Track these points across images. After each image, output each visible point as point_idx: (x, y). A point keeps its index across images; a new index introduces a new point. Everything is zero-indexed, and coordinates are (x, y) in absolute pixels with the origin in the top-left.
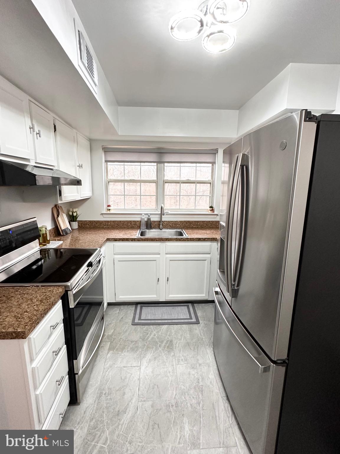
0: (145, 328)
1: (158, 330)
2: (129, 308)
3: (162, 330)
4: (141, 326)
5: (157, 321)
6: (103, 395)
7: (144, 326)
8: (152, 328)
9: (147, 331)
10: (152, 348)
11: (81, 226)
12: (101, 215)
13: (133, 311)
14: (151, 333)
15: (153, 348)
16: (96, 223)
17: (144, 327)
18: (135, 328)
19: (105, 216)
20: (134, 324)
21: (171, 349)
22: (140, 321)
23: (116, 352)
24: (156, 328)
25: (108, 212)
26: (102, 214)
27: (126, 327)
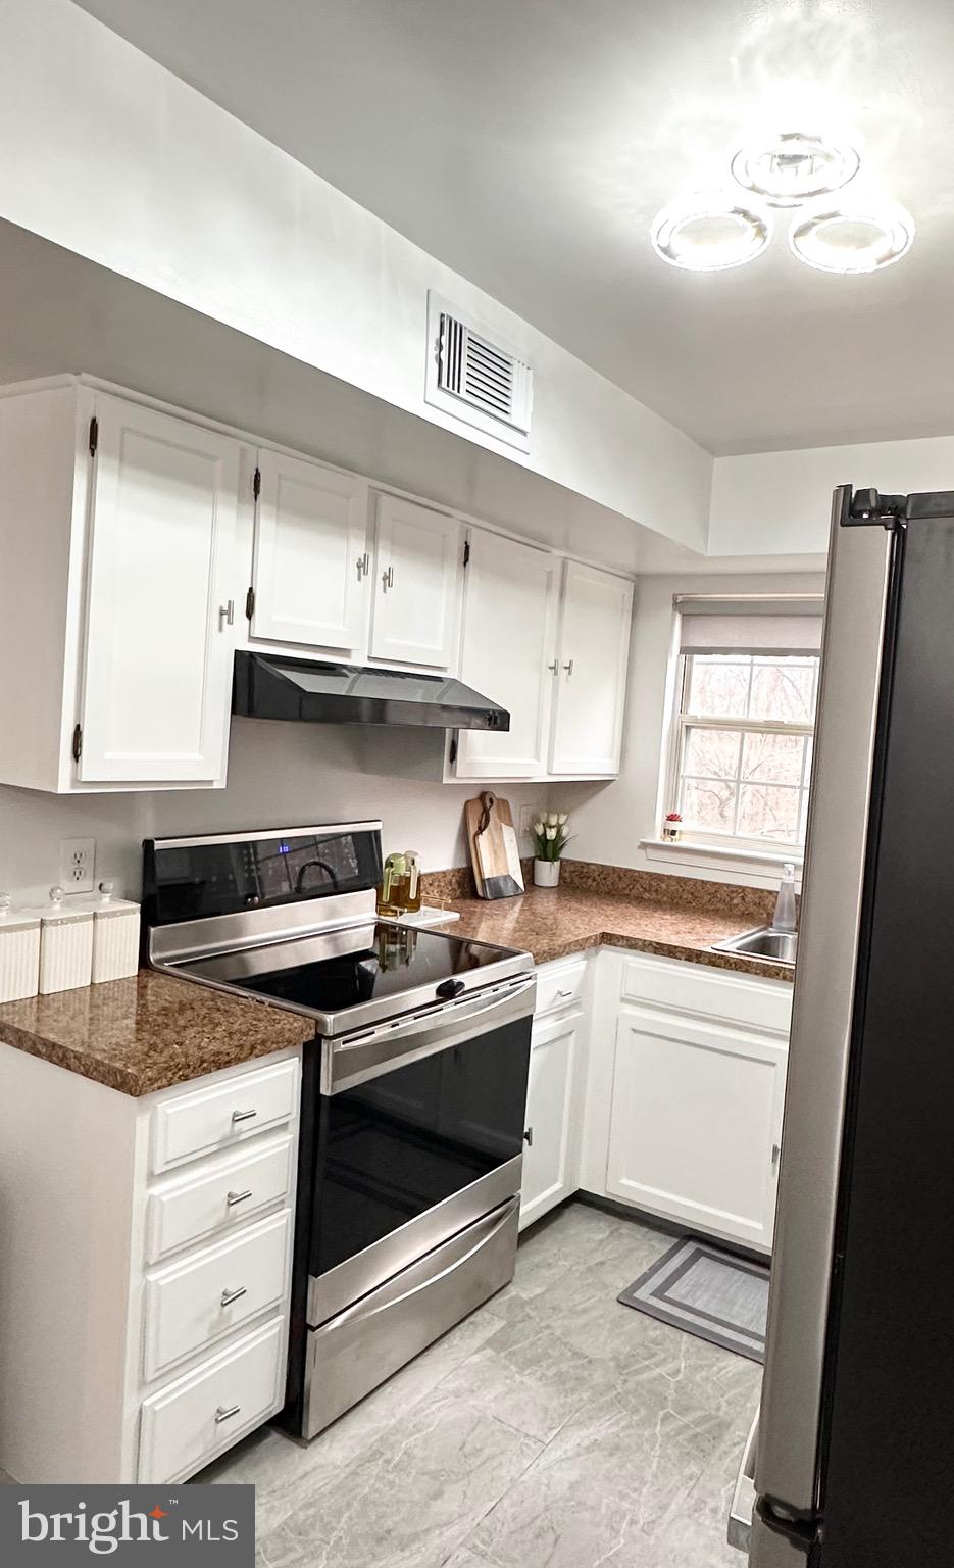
0: (658, 1332)
1: (699, 1362)
2: (650, 1240)
3: (715, 1369)
4: (647, 1320)
5: (718, 1329)
6: (380, 1462)
7: (657, 1323)
8: (683, 1347)
9: (658, 1345)
10: (633, 1413)
11: (569, 880)
12: (639, 848)
13: (656, 1257)
14: (665, 1359)
15: (635, 1411)
16: (620, 878)
17: (656, 1328)
18: (622, 1317)
19: (653, 854)
20: (627, 1301)
21: (703, 1450)
22: (654, 1301)
23: (504, 1361)
24: (699, 1349)
25: (668, 842)
26: (644, 846)
27: (594, 1297)
